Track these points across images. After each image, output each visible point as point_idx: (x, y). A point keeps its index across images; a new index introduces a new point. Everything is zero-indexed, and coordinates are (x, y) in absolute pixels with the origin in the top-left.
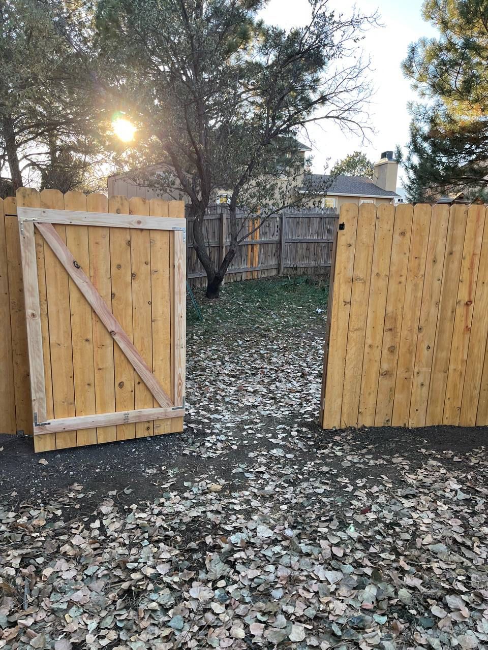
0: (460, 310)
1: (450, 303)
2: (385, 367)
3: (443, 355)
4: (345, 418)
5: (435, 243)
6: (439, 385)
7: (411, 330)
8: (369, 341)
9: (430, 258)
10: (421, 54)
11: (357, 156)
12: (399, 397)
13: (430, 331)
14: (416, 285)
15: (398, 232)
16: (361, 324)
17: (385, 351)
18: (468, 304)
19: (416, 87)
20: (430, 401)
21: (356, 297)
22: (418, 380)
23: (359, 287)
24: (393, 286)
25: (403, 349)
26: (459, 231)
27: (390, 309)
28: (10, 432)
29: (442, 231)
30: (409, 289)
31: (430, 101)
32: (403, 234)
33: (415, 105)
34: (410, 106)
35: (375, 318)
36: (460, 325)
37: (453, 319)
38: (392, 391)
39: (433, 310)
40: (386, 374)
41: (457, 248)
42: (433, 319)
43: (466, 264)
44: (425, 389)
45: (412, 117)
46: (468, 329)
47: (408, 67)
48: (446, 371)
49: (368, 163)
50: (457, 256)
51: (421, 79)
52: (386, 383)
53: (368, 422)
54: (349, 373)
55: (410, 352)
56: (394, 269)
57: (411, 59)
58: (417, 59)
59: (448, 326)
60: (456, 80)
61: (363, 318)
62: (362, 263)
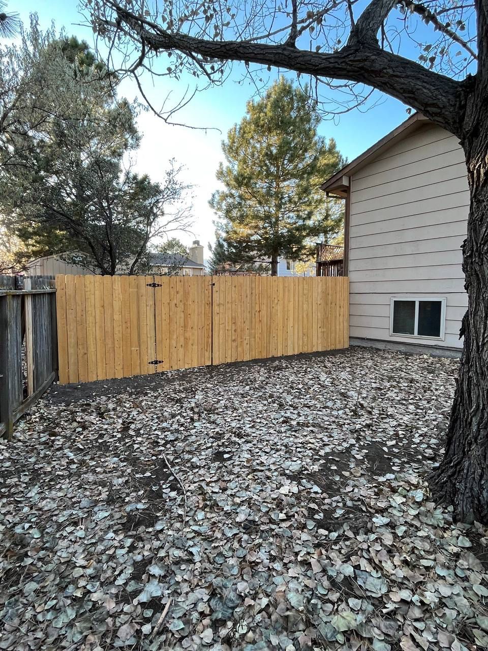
0: (257, 314)
1: (254, 312)
2: (233, 338)
3: (253, 331)
4: (221, 360)
5: (246, 290)
6: (253, 343)
7: (241, 323)
8: (227, 328)
9: (245, 296)
10: (217, 198)
11: (174, 241)
12: (239, 349)
13: (248, 323)
14: (241, 306)
15: (233, 286)
16: (224, 321)
17: (233, 332)
18: (259, 311)
19: (216, 213)
20: (251, 350)
21: (221, 311)
22: (246, 342)
23: (222, 307)
24: (234, 306)
25: (239, 330)
26: (253, 285)
27: (233, 315)
28: (75, 382)
29: (248, 285)
30: (239, 306)
31: (224, 221)
32: (235, 287)
33: (216, 222)
34: (214, 222)
35: (228, 318)
36: (258, 320)
37: (255, 317)
38: (237, 347)
39: (248, 315)
40: (234, 341)
41: (254, 291)
42: (248, 318)
43: (257, 297)
44: (248, 345)
45: (215, 228)
46: (260, 321)
47: (211, 203)
48: (255, 337)
49: (181, 245)
50: (254, 294)
51: (219, 209)
52: (234, 344)
53: (229, 361)
54: (221, 341)
55: (241, 331)
56: (233, 299)
57: (213, 200)
58: (216, 200)
59: (254, 320)
60: (235, 213)
61: (224, 319)
62: (222, 299)
